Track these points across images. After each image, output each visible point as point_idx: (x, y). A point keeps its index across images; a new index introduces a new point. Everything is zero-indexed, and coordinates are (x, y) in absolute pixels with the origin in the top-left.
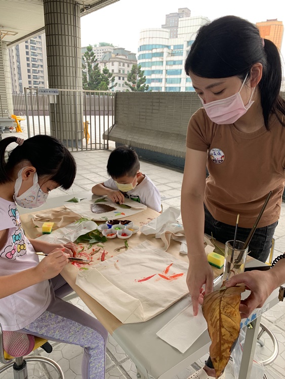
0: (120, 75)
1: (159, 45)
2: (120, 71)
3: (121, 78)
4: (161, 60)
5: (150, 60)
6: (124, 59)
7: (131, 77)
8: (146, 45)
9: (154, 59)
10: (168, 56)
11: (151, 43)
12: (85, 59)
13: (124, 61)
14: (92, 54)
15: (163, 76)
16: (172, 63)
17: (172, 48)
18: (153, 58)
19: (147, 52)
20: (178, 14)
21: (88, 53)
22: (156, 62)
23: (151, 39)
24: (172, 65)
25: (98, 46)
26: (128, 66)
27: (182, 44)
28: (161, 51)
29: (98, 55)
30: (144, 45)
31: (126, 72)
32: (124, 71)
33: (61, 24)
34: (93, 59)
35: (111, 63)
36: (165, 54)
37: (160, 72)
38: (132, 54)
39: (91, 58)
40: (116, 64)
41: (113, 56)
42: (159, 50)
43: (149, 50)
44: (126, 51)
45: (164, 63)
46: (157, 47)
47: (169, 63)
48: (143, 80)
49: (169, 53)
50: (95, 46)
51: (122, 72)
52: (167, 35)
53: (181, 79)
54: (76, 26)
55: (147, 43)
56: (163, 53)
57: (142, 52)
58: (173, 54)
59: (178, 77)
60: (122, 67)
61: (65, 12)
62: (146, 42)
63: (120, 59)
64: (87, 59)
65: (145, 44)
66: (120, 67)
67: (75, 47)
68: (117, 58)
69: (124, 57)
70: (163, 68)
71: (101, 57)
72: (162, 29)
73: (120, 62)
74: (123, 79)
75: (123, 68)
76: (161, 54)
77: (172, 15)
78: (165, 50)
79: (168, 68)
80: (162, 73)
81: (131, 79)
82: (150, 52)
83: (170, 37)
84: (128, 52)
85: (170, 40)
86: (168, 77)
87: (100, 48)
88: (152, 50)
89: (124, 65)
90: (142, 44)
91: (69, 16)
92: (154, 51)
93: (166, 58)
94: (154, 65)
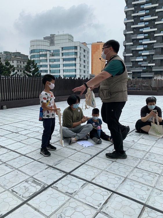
0: (18, 69)
1: (44, 50)
2: (18, 66)
3: (20, 71)
4: (46, 59)
5: (38, 59)
6: (21, 59)
8: (35, 49)
9: (41, 58)
10: (50, 56)
11: (38, 48)
13: (21, 60)
15: (48, 69)
16: (53, 61)
17: (52, 52)
18: (40, 58)
19: (36, 54)
20: (50, 37)
22: (43, 60)
23: (38, 46)
24: (53, 62)
26: (24, 63)
27: (58, 49)
28: (45, 53)
29: (3, 57)
30: (34, 50)
31: (22, 67)
32: (21, 66)
35: (12, 61)
36: (48, 55)
37: (46, 66)
38: (26, 56)
40: (15, 62)
41: (13, 57)
42: (44, 53)
43: (37, 53)
44: (21, 54)
45: (48, 60)
46: (43, 51)
47: (51, 60)
48: (37, 70)
49: (51, 55)
51: (19, 67)
52: (48, 44)
53: (60, 70)
55: (36, 48)
56: (46, 54)
57: (32, 54)
58: (53, 55)
59: (58, 69)
60: (19, 64)
62: (35, 48)
63: (18, 58)
65: (34, 49)
66: (18, 64)
68: (16, 58)
69: (21, 58)
70: (48, 63)
71: (5, 57)
72: (45, 40)
73: (18, 61)
74: (21, 71)
75: (20, 64)
76: (45, 55)
78: (48, 52)
79: (51, 63)
80: (47, 67)
82: (38, 54)
84: (23, 55)
85: (50, 47)
86: (51, 69)
88: (39, 53)
89: (20, 63)
90: (33, 49)
92: (41, 53)
93: (48, 57)
94: (41, 62)
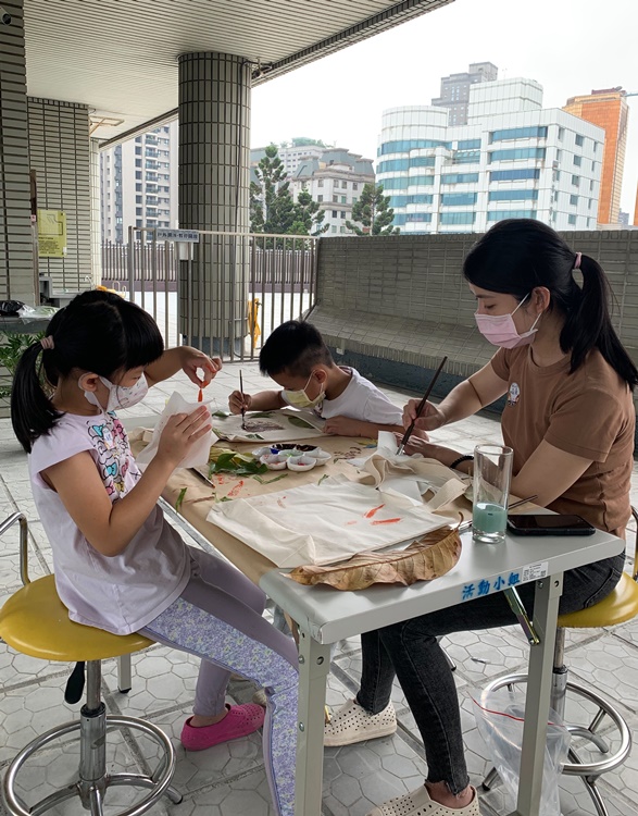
0: (335, 208)
1: (426, 141)
2: (335, 198)
3: (339, 214)
4: (429, 173)
5: (404, 174)
6: (346, 173)
7: (360, 211)
8: (396, 141)
9: (414, 172)
10: (445, 164)
11: (407, 138)
12: (261, 173)
13: (346, 177)
14: (277, 162)
15: (433, 208)
16: (455, 179)
17: (455, 146)
18: (411, 169)
19: (398, 156)
20: (469, 75)
21: (267, 161)
22: (419, 177)
23: (406, 128)
24: (454, 184)
25: (289, 146)
26: (355, 188)
27: (477, 137)
28: (429, 153)
29: (289, 164)
30: (392, 142)
31: (350, 201)
32: (344, 198)
33: (211, 101)
34: (278, 173)
35: (316, 182)
36: (439, 161)
37: (428, 199)
38: (365, 161)
39: (274, 171)
40: (328, 183)
41: (322, 165)
42: (424, 153)
43: (402, 152)
44: (350, 155)
45: (437, 179)
46: (421, 144)
47: (448, 180)
48: (387, 218)
49: (448, 158)
50: (284, 146)
51: (340, 200)
52: (444, 120)
53: (474, 213)
54: (240, 105)
55: (399, 138)
56: (433, 157)
57: (386, 157)
58: (456, 160)
59: (470, 208)
60: (340, 189)
61: (222, 78)
62: (396, 136)
63: (338, 172)
64: (265, 172)
65: (393, 139)
66: (336, 190)
67: (238, 145)
68: (330, 170)
69: (347, 169)
70: (435, 189)
71: (295, 169)
72: (433, 108)
73: (336, 180)
74: (343, 216)
75: (344, 191)
76: (429, 161)
77: (455, 78)
78: (440, 151)
79: (446, 189)
80: (431, 202)
81: (359, 214)
82: (405, 156)
83: (451, 124)
84: (356, 156)
85: (450, 130)
86: (445, 209)
87: (293, 150)
88: (409, 152)
89: (344, 186)
90: (388, 140)
91: (228, 85)
92: (414, 154)
93: (440, 168)
94: (413, 184)
